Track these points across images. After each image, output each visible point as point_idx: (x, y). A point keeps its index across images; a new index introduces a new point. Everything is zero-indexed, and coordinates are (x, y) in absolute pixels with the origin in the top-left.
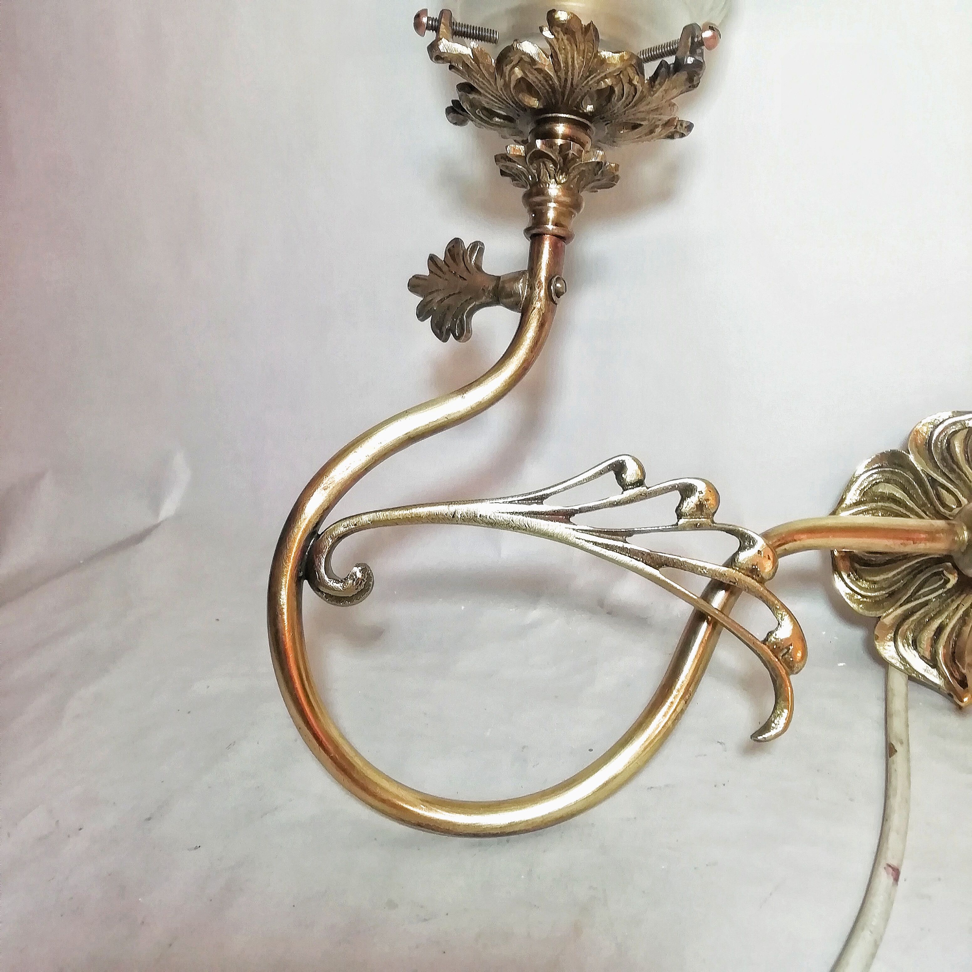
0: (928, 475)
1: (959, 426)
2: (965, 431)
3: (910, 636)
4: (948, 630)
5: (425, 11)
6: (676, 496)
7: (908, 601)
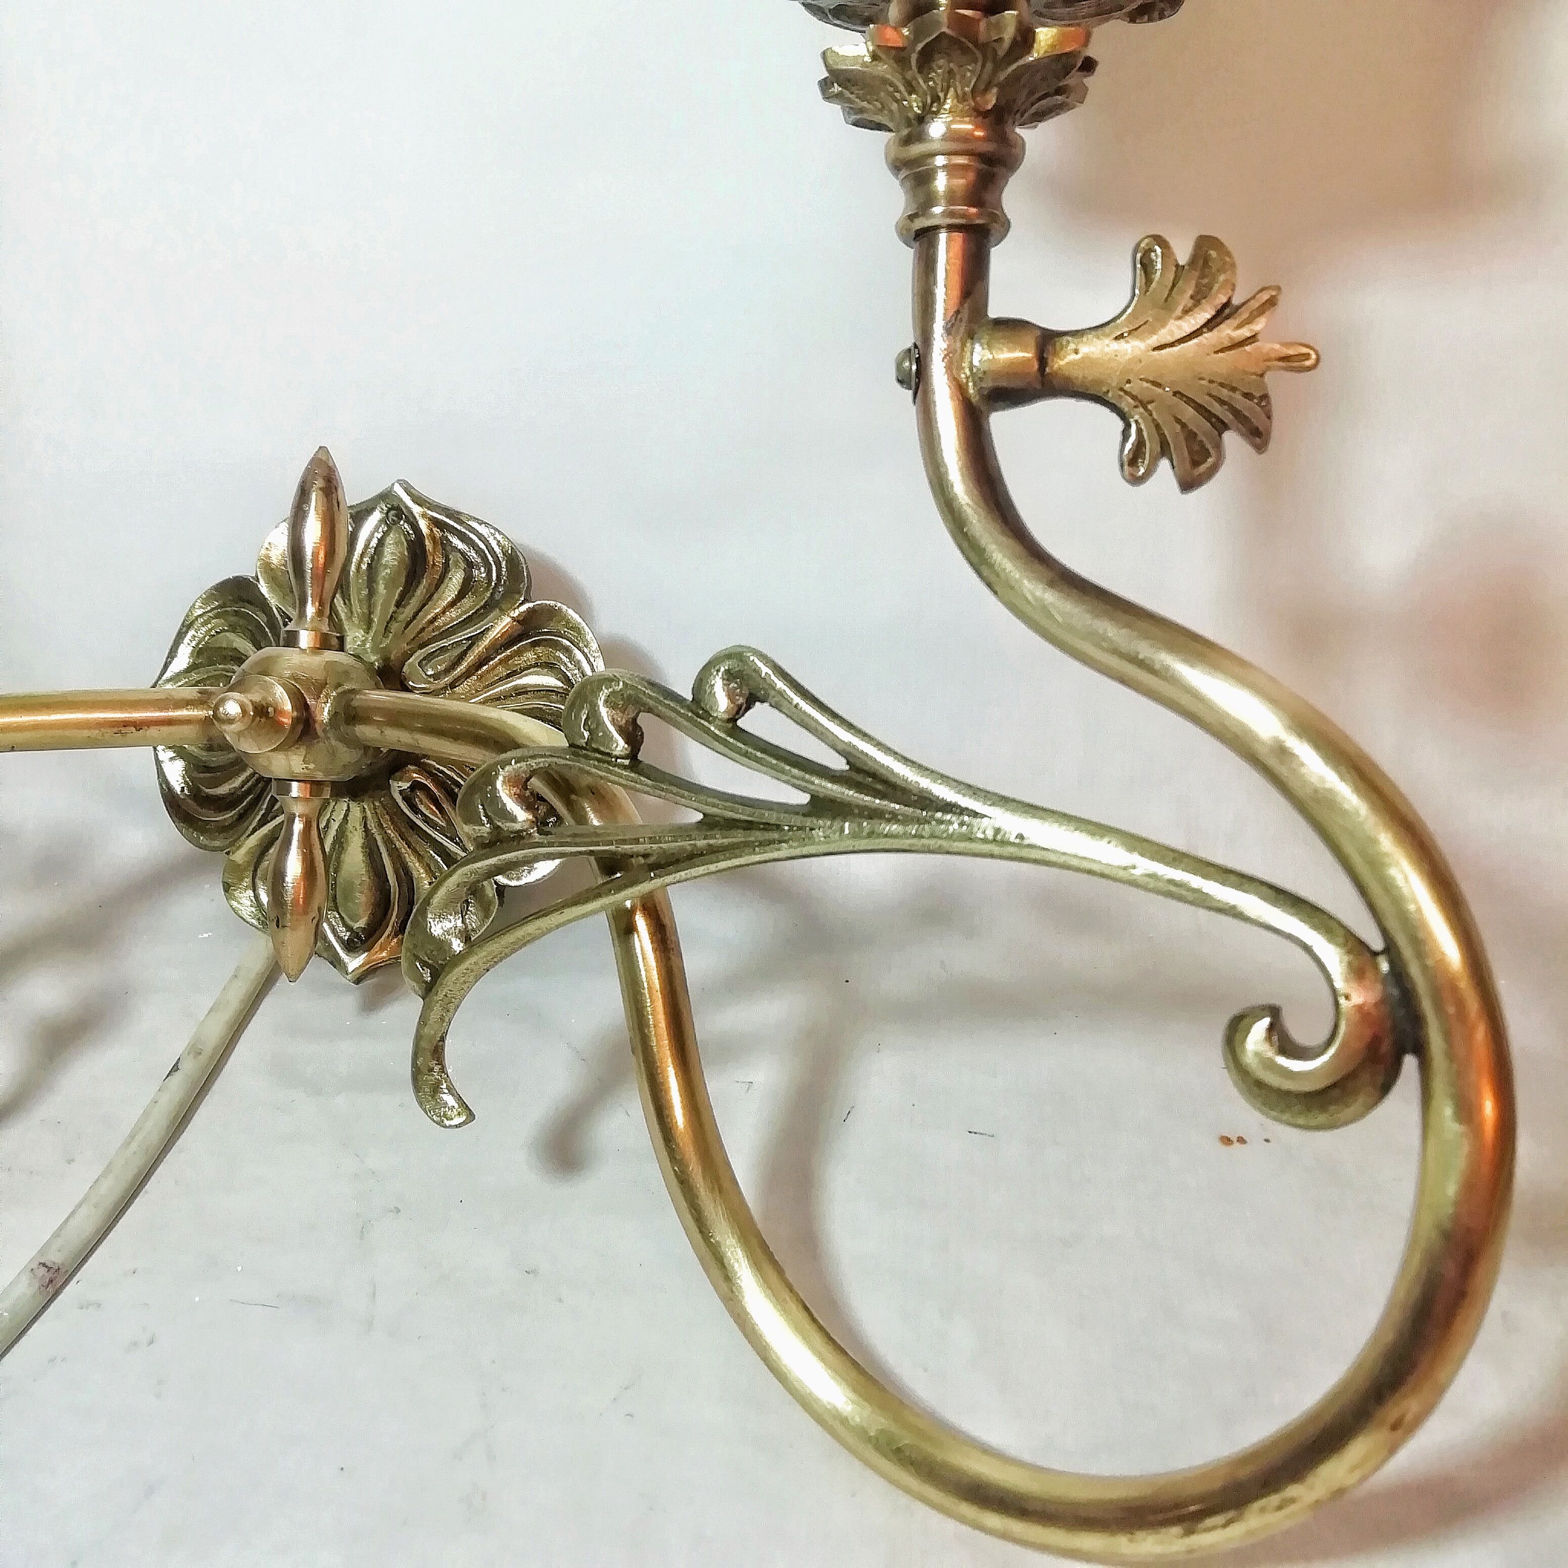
0: (284, 615)
7: (263, 823)
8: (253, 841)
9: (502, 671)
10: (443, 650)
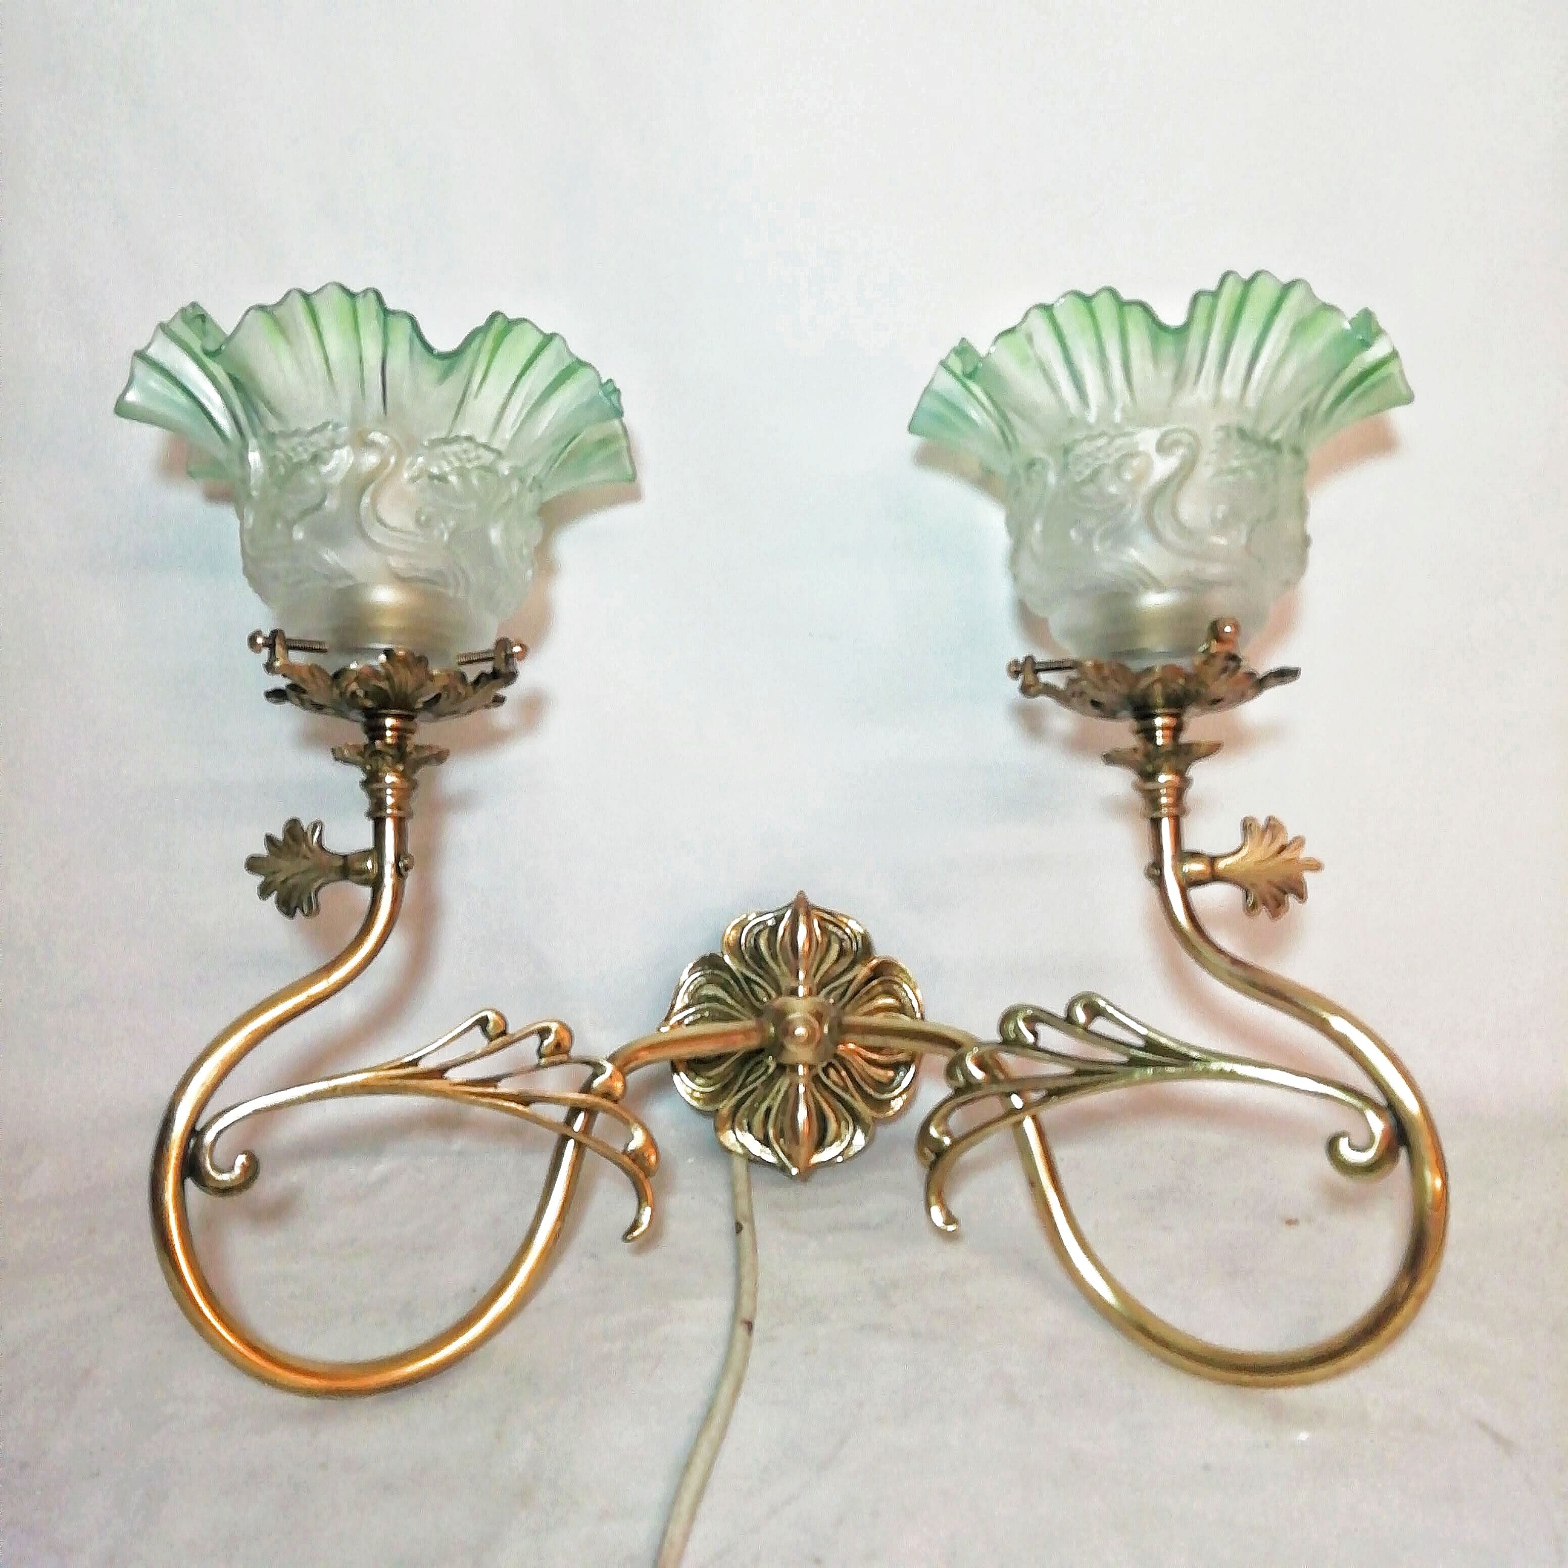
0: (742, 974)
1: (762, 927)
2: (767, 930)
3: (745, 1121)
4: (774, 1112)
5: (259, 633)
6: (535, 1040)
7: (738, 1091)
8: (734, 1101)
9: (866, 998)
10: (835, 989)
